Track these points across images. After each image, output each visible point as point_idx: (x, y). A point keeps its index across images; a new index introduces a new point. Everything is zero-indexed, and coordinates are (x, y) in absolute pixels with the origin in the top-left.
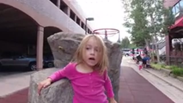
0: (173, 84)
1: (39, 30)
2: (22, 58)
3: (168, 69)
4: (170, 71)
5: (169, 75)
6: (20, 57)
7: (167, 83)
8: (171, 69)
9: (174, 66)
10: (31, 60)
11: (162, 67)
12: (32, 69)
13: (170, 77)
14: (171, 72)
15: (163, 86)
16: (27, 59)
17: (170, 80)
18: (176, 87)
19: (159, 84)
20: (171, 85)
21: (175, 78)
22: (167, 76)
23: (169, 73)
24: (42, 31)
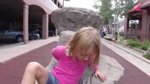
0: (130, 52)
1: (25, 8)
2: (10, 32)
3: (126, 42)
4: (127, 43)
5: (127, 46)
6: (8, 31)
7: (125, 51)
8: (128, 42)
9: (130, 40)
10: (17, 33)
11: (121, 40)
12: (18, 41)
13: (127, 48)
14: (128, 44)
15: (122, 53)
16: (14, 32)
17: (127, 49)
18: (132, 54)
19: (119, 51)
20: (128, 53)
21: (131, 48)
22: (125, 47)
23: (127, 45)
24: (27, 8)
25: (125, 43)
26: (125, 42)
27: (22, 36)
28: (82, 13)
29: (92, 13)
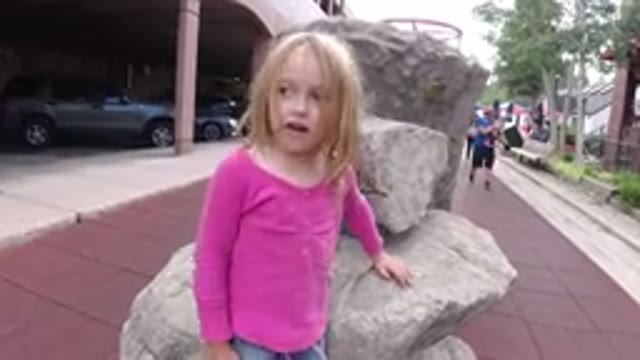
0: (617, 229)
1: (186, 10)
2: (124, 103)
3: (608, 181)
4: (611, 188)
5: (608, 201)
6: (116, 100)
7: (595, 221)
8: (616, 182)
9: (628, 173)
10: (153, 111)
11: (588, 172)
12: (155, 140)
13: (608, 208)
14: (615, 193)
15: (580, 229)
16: (142, 107)
17: (607, 215)
19: (568, 221)
20: (608, 230)
21: (627, 212)
22: (599, 204)
23: (608, 194)
24: (193, 13)
25: (603, 189)
26: (601, 180)
27: (169, 123)
28: (381, 43)
29: (428, 43)
